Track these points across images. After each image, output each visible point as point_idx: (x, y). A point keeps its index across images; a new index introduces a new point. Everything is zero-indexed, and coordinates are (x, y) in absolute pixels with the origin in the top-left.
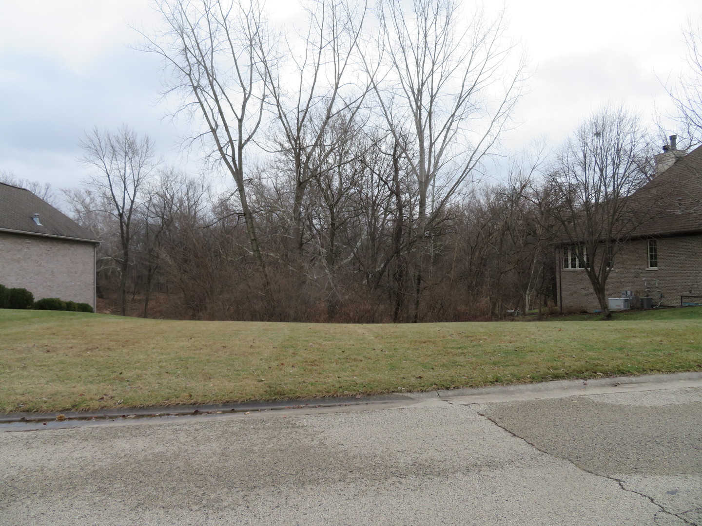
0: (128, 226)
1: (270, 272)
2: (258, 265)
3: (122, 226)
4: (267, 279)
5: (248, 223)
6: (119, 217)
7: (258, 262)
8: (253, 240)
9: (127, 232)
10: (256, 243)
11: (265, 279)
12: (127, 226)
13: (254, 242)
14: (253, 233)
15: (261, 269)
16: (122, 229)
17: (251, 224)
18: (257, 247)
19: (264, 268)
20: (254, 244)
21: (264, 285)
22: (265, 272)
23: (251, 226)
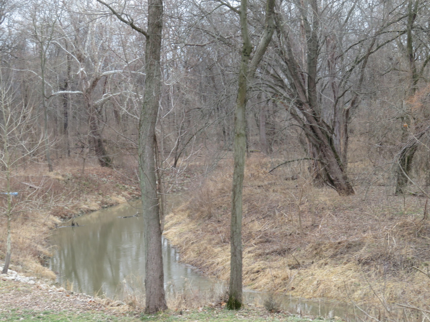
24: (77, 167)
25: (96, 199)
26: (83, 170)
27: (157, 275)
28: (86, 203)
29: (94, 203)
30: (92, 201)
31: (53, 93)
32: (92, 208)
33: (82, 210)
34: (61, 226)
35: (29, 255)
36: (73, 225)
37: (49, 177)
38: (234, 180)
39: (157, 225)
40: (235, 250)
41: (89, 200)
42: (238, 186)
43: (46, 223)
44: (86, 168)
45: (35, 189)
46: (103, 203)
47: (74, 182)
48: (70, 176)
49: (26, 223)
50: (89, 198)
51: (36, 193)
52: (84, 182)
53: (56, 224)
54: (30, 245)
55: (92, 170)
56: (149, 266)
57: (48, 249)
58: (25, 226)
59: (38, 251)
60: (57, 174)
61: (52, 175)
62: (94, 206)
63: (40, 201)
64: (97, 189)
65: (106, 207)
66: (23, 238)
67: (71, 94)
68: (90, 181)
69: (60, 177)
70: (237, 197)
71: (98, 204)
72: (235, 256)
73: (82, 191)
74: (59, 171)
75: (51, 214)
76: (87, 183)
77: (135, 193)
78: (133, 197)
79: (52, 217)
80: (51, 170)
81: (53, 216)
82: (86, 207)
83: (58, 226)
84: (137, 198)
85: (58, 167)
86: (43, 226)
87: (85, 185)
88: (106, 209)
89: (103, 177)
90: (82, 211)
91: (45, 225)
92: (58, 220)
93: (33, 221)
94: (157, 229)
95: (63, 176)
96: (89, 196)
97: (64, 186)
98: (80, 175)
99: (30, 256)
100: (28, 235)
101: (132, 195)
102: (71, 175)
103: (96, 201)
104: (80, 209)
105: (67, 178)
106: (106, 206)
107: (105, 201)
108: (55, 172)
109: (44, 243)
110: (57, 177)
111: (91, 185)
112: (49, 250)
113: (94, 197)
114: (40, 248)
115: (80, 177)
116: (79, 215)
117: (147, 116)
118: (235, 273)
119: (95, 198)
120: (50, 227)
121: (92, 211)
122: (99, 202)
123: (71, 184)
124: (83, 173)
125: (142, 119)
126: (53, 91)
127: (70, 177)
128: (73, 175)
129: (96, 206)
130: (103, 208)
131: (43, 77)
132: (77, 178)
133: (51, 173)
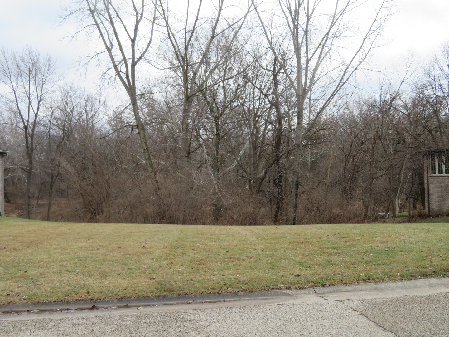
1: (160, 178)
2: (149, 172)
3: (26, 138)
4: (158, 185)
5: (141, 134)
6: (24, 130)
7: (150, 170)
8: (145, 149)
9: (32, 143)
10: (148, 152)
11: (156, 185)
12: (31, 137)
13: (146, 151)
14: (145, 143)
15: (153, 176)
16: (27, 140)
17: (144, 135)
18: (149, 155)
19: (155, 174)
20: (146, 153)
21: (155, 190)
22: (156, 178)
23: (143, 137)
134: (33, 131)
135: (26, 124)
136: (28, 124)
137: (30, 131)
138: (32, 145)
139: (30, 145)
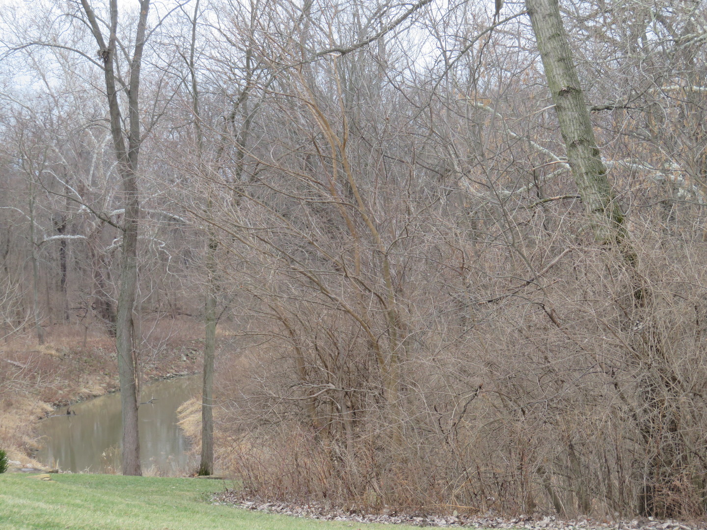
0: (132, 93)
1: (647, 238)
2: (589, 209)
3: (111, 94)
4: (635, 277)
5: (538, 17)
6: (101, 62)
7: (593, 197)
8: (562, 93)
9: (134, 114)
10: (580, 105)
11: (624, 276)
12: (129, 93)
13: (567, 102)
14: (561, 60)
15: (607, 231)
16: (113, 105)
17: (553, 20)
18: (586, 125)
19: (620, 221)
20: (570, 115)
21: (622, 305)
22: (625, 241)
23: (553, 31)
24: (79, 338)
25: (101, 381)
26: (85, 343)
27: (133, 447)
28: (88, 386)
29: (97, 387)
30: (96, 383)
31: (46, 239)
32: (94, 393)
33: (81, 394)
34: (53, 414)
35: (13, 445)
36: (69, 413)
37: (38, 352)
38: (205, 361)
39: (134, 402)
40: (206, 425)
41: (91, 382)
42: (209, 366)
43: (34, 410)
44: (89, 339)
45: (21, 368)
46: (109, 385)
47: (73, 359)
48: (66, 349)
49: (9, 410)
50: (91, 379)
51: (22, 373)
52: (86, 358)
53: (47, 413)
54: (14, 436)
55: (98, 343)
56: (126, 440)
57: (36, 439)
58: (8, 414)
59: (24, 442)
60: (48, 348)
61: (42, 348)
62: (97, 389)
63: (26, 382)
64: (103, 368)
65: (114, 392)
66: (6, 428)
67: (71, 239)
68: (93, 357)
69: (54, 352)
70: (207, 376)
71: (103, 387)
72: (206, 430)
73: (82, 370)
74: (52, 344)
75: (41, 399)
76: (89, 359)
77: (154, 372)
78: (151, 378)
79: (41, 403)
80: (42, 342)
81: (43, 402)
82: (87, 391)
83: (50, 414)
84: (157, 380)
85: (51, 338)
86: (30, 415)
87: (86, 363)
88: (113, 394)
89: (111, 352)
90: (81, 397)
91: (32, 413)
92: (49, 407)
93: (18, 408)
94: (134, 406)
95: (57, 350)
96: (92, 377)
97: (59, 364)
98: (80, 349)
99: (15, 447)
100: (11, 424)
101: (149, 376)
102: (68, 348)
103: (101, 383)
104: (79, 394)
105: (63, 354)
106: (113, 390)
107: (113, 383)
108: (47, 345)
109: (31, 434)
110: (49, 352)
111: (95, 362)
112: (38, 441)
113: (98, 378)
114: (26, 439)
115: (80, 352)
116: (77, 402)
117: (124, 303)
118: (206, 445)
119: (99, 380)
120: (39, 415)
121: (95, 396)
122: (104, 385)
123: (67, 361)
124: (85, 346)
125: (120, 305)
126: (45, 236)
127: (67, 352)
128: (71, 349)
129: (101, 390)
130: (110, 392)
131: (31, 217)
132: (76, 353)
133: (41, 346)
134: (135, 66)
135: (106, 43)
136: (113, 40)
137: (125, 68)
138: (135, 123)
139: (125, 125)
